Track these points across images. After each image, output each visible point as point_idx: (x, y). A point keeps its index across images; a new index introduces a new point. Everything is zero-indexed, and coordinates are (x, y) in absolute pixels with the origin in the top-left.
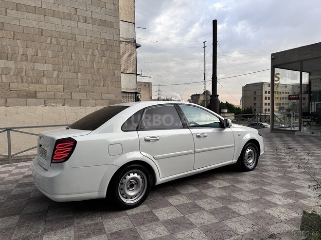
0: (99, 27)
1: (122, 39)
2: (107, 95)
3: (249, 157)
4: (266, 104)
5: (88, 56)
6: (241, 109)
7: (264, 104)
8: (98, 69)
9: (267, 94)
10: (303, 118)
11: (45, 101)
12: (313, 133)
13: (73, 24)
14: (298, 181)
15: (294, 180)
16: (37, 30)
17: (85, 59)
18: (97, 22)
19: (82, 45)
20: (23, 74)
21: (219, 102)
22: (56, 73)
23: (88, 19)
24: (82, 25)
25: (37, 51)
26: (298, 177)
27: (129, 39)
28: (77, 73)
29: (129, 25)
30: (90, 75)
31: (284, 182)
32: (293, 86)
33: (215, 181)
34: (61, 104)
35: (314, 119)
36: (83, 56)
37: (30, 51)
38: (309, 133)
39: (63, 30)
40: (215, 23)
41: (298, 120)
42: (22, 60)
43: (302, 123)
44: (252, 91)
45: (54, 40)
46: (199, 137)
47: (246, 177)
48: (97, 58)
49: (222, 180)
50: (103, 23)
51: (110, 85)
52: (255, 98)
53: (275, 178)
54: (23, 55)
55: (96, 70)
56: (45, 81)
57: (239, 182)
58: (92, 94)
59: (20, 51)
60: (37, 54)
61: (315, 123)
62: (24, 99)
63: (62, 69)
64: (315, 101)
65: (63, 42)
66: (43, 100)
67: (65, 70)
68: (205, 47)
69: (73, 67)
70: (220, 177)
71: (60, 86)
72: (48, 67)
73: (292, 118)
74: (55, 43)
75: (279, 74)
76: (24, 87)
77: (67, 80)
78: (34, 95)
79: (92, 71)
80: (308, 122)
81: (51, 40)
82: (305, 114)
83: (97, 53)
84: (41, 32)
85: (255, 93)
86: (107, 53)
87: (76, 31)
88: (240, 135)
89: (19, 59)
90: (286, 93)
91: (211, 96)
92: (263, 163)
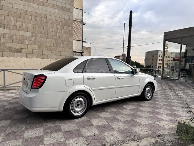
0: (61, 11)
1: (74, 19)
2: (64, 53)
3: (148, 93)
4: (159, 63)
5: (54, 28)
6: (144, 66)
7: (158, 64)
8: (59, 37)
9: (160, 57)
10: (181, 72)
11: (26, 55)
12: (186, 81)
13: (45, 8)
14: (176, 107)
15: (174, 107)
16: (23, 11)
17: (51, 31)
18: (60, 8)
19: (50, 21)
20: (14, 38)
21: (131, 61)
22: (33, 38)
23: (54, 5)
24: (50, 9)
25: (23, 24)
26: (176, 105)
27: (79, 19)
28: (46, 38)
29: (79, 11)
30: (54, 40)
31: (168, 107)
32: (176, 53)
33: (127, 105)
34: (36, 57)
35: (188, 73)
36: (51, 29)
37: (19, 24)
38: (184, 81)
39: (39, 12)
40: (131, 12)
41: (178, 73)
42: (13, 29)
43: (180, 75)
44: (151, 55)
45: (33, 17)
46: (119, 78)
47: (145, 104)
48: (59, 30)
49: (131, 105)
50: (63, 9)
51: (66, 47)
52: (153, 60)
53: (163, 105)
54: (14, 26)
55: (58, 37)
56: (27, 42)
57: (142, 107)
58: (55, 52)
59: (12, 23)
60: (23, 25)
61: (188, 76)
62: (13, 53)
63: (38, 36)
64: (188, 62)
65: (38, 19)
66: (25, 54)
67: (39, 36)
68: (124, 27)
69: (44, 35)
70: (130, 103)
71: (36, 46)
72: (29, 34)
73: (174, 72)
74: (34, 19)
75: (168, 45)
76: (14, 45)
77: (40, 43)
78: (20, 51)
79: (56, 38)
80: (184, 74)
81: (32, 17)
82: (182, 70)
83: (59, 27)
84: (26, 12)
85: (153, 56)
86: (65, 27)
87: (47, 13)
88: (143, 79)
89: (11, 28)
90: (171, 57)
91: (126, 57)
92: (156, 97)
